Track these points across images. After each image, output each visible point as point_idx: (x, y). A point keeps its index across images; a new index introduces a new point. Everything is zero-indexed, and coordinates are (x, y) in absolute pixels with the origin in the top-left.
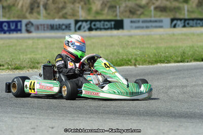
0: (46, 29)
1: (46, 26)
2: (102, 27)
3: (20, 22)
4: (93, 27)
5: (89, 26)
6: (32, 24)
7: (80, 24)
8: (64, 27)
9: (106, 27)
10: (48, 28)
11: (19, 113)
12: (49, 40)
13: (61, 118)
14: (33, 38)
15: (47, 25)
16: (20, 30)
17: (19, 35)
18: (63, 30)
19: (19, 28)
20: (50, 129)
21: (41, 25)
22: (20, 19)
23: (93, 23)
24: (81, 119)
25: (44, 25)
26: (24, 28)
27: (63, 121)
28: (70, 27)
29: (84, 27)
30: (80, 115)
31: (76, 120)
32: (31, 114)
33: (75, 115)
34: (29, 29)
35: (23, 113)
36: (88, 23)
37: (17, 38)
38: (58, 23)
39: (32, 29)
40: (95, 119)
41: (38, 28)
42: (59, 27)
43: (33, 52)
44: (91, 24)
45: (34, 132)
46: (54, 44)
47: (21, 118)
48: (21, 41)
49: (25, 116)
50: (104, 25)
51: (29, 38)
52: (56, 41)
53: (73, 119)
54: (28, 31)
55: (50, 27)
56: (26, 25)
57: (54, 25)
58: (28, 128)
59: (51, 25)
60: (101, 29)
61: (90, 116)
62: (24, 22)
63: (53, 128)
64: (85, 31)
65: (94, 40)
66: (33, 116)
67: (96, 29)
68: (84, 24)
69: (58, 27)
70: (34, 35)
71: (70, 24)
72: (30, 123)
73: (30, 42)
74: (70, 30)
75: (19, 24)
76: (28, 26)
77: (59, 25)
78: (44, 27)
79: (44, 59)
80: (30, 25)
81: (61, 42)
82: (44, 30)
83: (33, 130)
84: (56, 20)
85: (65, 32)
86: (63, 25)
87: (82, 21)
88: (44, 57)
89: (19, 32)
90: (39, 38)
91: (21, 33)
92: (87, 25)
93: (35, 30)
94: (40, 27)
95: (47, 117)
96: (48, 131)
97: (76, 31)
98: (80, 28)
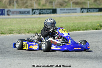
0: (17, 13)
2: (46, 12)
3: (4, 10)
4: (41, 12)
6: (10, 11)
8: (26, 12)
9: (48, 12)
10: (18, 13)
11: (3, 57)
12: (19, 20)
13: (24, 59)
14: (11, 18)
15: (18, 11)
16: (4, 14)
17: (3, 17)
18: (26, 14)
20: (19, 65)
21: (15, 11)
22: (4, 9)
23: (41, 10)
24: (35, 59)
26: (6, 13)
27: (25, 60)
29: (37, 13)
30: (34, 57)
31: (31, 60)
32: (9, 57)
33: (32, 57)
34: (9, 13)
35: (5, 57)
36: (39, 10)
37: (3, 18)
39: (10, 13)
40: (41, 59)
41: (13, 13)
42: (24, 13)
45: (10, 66)
47: (4, 59)
49: (6, 58)
50: (46, 11)
51: (8, 18)
52: (22, 20)
53: (30, 60)
54: (8, 15)
56: (7, 11)
58: (7, 64)
59: (20, 12)
60: (45, 13)
61: (39, 58)
62: (6, 10)
63: (20, 64)
64: (37, 14)
65: (42, 19)
66: (10, 58)
67: (43, 14)
70: (11, 16)
71: (29, 11)
72: (8, 62)
73: (9, 20)
74: (29, 14)
75: (3, 11)
76: (8, 12)
77: (24, 11)
78: (16, 13)
79: (16, 29)
81: (25, 20)
82: (16, 14)
83: (10, 65)
84: (22, 9)
86: (26, 11)
87: (36, 9)
88: (16, 28)
89: (3, 15)
90: (13, 18)
91: (5, 15)
94: (14, 12)
95: (17, 59)
96: (17, 66)
97: (32, 14)
98: (34, 13)
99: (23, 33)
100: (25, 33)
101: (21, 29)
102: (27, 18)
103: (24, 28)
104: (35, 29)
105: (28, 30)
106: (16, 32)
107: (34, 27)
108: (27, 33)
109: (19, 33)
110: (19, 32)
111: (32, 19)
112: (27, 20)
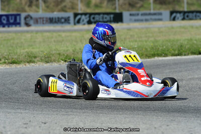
0: (44, 22)
1: (44, 19)
2: (101, 20)
3: (19, 15)
4: (92, 20)
5: (88, 19)
6: (31, 18)
7: (79, 17)
8: (63, 20)
9: (105, 20)
10: (47, 21)
11: (13, 108)
12: (48, 34)
13: (55, 113)
14: (32, 32)
15: (47, 18)
16: (19, 24)
17: (17, 28)
18: (62, 23)
19: (18, 21)
20: (43, 125)
21: (40, 18)
22: (19, 13)
23: (92, 16)
24: (75, 114)
25: (43, 18)
26: (23, 21)
27: (56, 116)
28: (69, 20)
29: (83, 21)
30: (74, 110)
32: (26, 109)
33: (69, 110)
34: (28, 22)
35: (17, 108)
36: (88, 16)
37: (16, 32)
38: (57, 16)
39: (31, 22)
40: (88, 114)
41: (37, 21)
42: (59, 21)
43: (31, 46)
44: (90, 17)
45: (26, 128)
46: (52, 37)
47: (15, 113)
48: (19, 34)
49: (19, 111)
50: (103, 18)
51: (27, 32)
52: (55, 34)
53: (66, 114)
54: (27, 25)
55: (49, 21)
56: (25, 18)
57: (53, 18)
58: (20, 123)
59: (50, 19)
61: (84, 111)
62: (23, 15)
63: (45, 123)
64: (84, 24)
66: (27, 111)
67: (95, 22)
68: (83, 17)
69: (57, 20)
70: (33, 28)
71: (69, 17)
72: (23, 119)
73: (28, 36)
74: (69, 23)
75: (18, 17)
76: (28, 19)
77: (58, 18)
78: (43, 21)
79: (41, 53)
80: (29, 18)
81: (59, 35)
82: (43, 23)
83: (25, 126)
84: (55, 13)
85: (64, 25)
86: (62, 18)
87: (82, 14)
88: (42, 51)
89: (18, 26)
90: (37, 32)
91: (20, 26)
92: (86, 18)
93: (34, 23)
94: (39, 20)
95: (40, 112)
96: (40, 127)
97: (75, 24)
98: (79, 22)
99: (54, 61)
100: (59, 62)
101: (51, 53)
102: (64, 31)
103: (58, 52)
104: (78, 53)
105: (64, 55)
106: (41, 59)
107: (78, 48)
108: (62, 62)
109: (47, 62)
110: (47, 59)
111: (74, 34)
112: (63, 34)
